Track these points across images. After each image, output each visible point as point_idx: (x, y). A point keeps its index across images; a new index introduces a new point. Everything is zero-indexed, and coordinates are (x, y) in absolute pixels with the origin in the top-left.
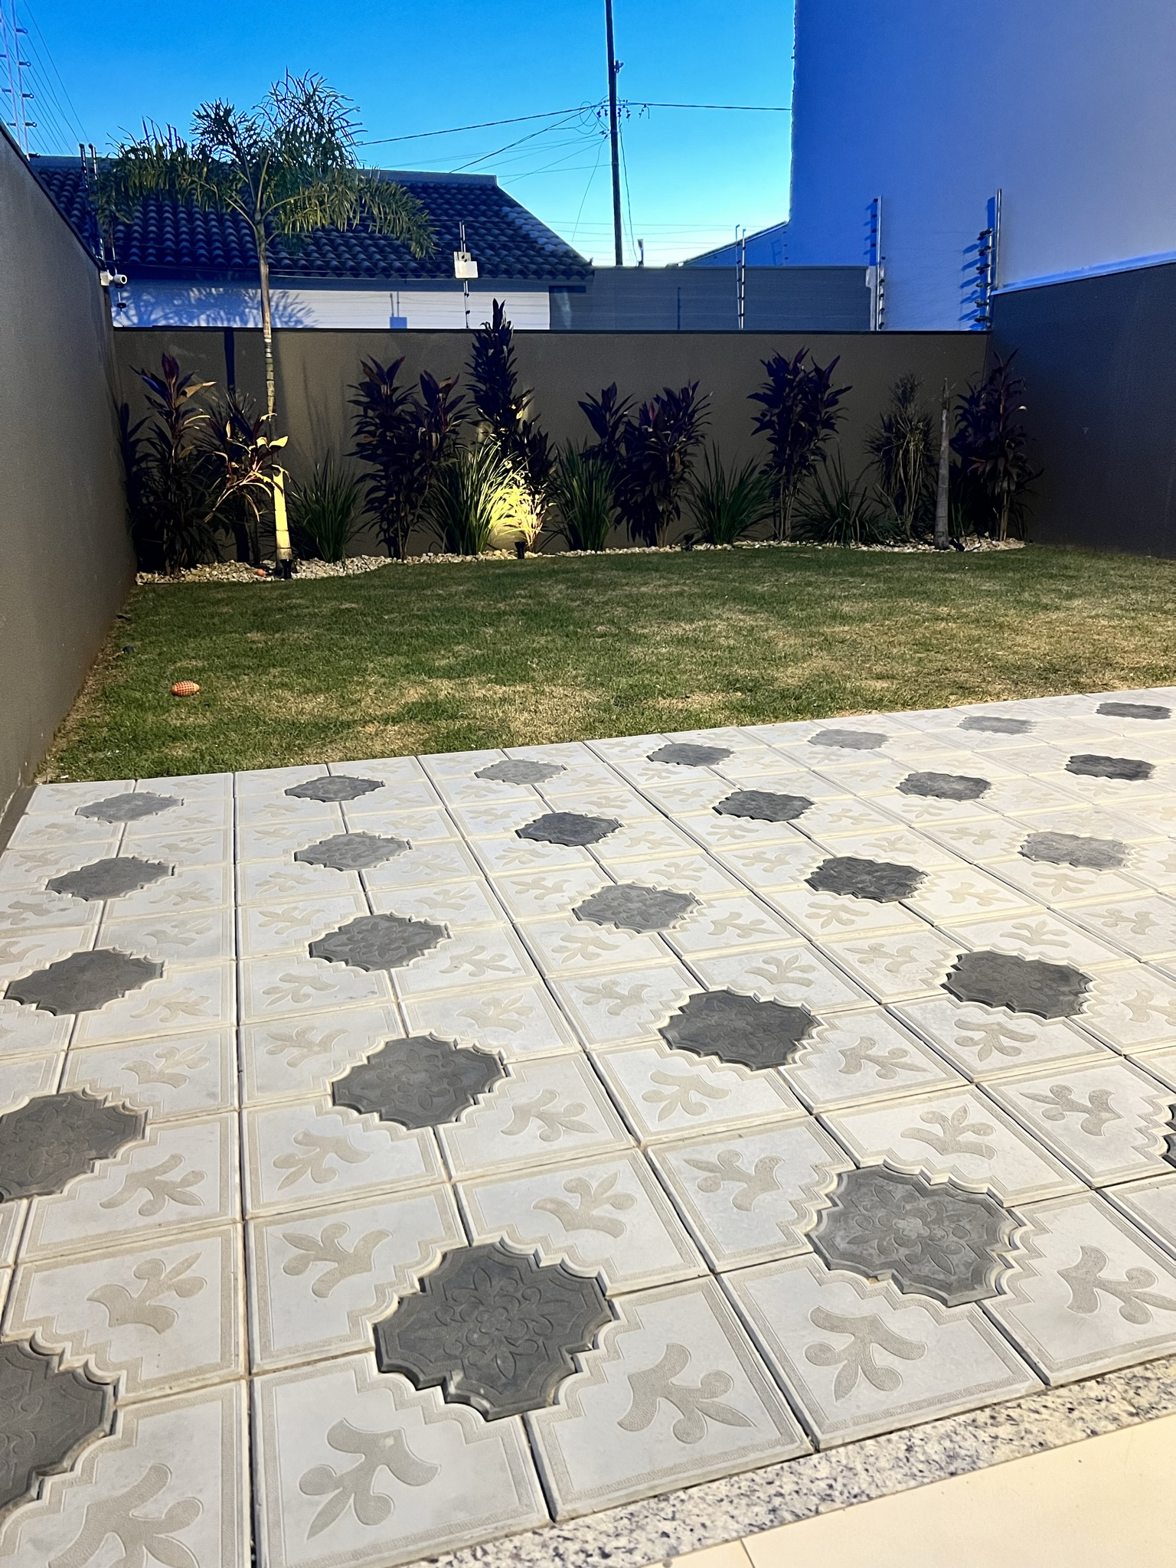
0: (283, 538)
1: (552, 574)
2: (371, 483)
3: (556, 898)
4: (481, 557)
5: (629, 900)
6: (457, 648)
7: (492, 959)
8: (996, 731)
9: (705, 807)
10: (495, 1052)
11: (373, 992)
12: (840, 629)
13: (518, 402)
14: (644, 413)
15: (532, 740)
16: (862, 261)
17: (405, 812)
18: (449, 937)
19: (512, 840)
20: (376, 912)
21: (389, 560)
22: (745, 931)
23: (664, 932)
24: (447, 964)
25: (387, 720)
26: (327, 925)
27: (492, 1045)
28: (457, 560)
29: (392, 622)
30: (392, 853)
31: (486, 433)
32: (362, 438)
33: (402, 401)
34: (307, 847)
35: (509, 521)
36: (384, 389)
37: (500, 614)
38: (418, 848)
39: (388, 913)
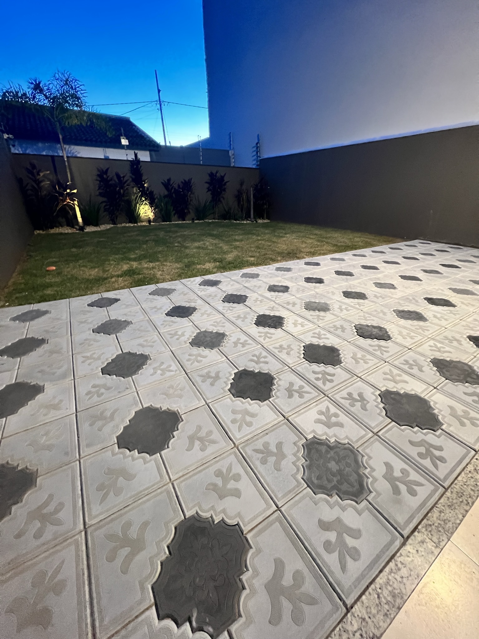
0: (80, 220)
1: (159, 229)
2: (104, 204)
3: (183, 339)
4: (139, 224)
5: (206, 337)
6: (137, 252)
7: (167, 367)
8: (284, 271)
9: (219, 301)
10: (176, 410)
11: (127, 388)
12: (238, 243)
13: (144, 182)
14: (179, 186)
15: (164, 281)
16: (228, 149)
17: (128, 310)
18: (151, 359)
19: (165, 317)
20: (124, 352)
21: (113, 226)
22: (244, 345)
23: (220, 348)
24: (152, 371)
25: (118, 276)
26: (107, 359)
27: (174, 407)
28: (132, 225)
29: (116, 244)
30: (126, 326)
31: (136, 190)
32: (101, 191)
33: (111, 180)
34: (96, 326)
35: (146, 214)
36: (105, 176)
37: (147, 241)
38: (135, 323)
39: (128, 351)
